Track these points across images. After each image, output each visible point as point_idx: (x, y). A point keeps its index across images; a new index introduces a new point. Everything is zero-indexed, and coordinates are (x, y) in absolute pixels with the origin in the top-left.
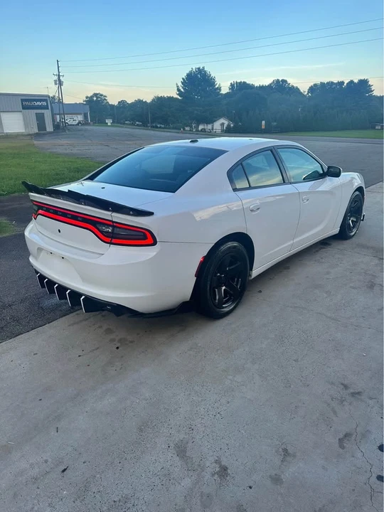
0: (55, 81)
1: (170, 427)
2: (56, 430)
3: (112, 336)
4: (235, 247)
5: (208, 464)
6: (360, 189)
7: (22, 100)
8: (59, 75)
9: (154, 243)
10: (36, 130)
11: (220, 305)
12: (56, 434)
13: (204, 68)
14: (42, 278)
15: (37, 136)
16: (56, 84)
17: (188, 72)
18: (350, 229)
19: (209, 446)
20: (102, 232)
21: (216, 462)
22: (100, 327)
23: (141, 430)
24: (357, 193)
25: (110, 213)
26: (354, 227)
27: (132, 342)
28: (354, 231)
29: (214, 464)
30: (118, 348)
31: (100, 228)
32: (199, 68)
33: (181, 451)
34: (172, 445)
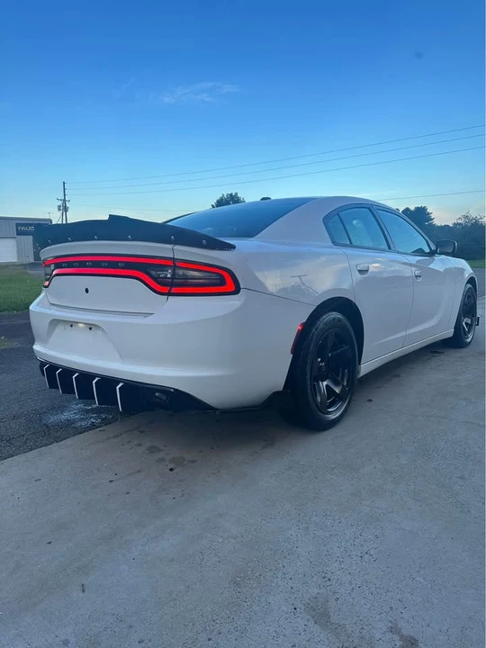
0: (59, 207)
1: (288, 577)
2: (80, 588)
3: (161, 455)
4: (339, 320)
5: (378, 636)
6: (471, 281)
7: (17, 225)
8: (64, 200)
9: (237, 291)
10: (32, 260)
11: (324, 408)
12: (81, 595)
13: (236, 194)
14: (52, 368)
15: (31, 265)
16: (59, 210)
17: (218, 198)
18: (466, 334)
19: (368, 606)
20: (155, 279)
21: (391, 630)
22: (140, 445)
23: (237, 584)
24: (469, 286)
25: (170, 246)
26: (469, 332)
27: (193, 462)
28: (470, 336)
29: (389, 636)
30: (171, 470)
31: (153, 273)
32: (231, 195)
33: (320, 615)
34: (299, 605)
